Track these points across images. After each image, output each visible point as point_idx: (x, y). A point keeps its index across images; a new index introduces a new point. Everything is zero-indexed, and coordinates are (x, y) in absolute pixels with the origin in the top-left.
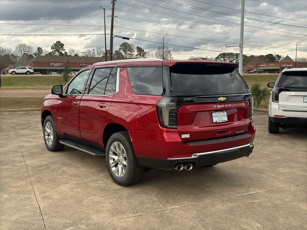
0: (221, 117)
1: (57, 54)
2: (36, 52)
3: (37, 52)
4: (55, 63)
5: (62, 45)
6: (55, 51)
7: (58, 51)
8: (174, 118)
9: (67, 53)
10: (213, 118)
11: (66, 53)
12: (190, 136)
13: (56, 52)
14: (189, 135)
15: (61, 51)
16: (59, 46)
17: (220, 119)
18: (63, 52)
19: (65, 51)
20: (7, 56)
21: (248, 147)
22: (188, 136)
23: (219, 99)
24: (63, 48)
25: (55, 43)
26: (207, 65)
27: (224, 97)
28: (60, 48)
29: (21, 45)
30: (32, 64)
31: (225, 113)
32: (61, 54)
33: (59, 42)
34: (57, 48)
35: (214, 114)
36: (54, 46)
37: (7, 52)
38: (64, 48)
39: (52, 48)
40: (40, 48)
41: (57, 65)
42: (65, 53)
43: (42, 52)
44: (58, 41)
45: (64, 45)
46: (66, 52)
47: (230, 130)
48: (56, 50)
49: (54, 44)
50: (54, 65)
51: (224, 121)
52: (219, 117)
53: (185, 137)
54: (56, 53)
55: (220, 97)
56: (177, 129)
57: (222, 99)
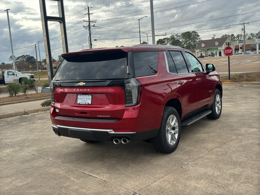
0: (85, 100)
10: (78, 100)
12: (59, 111)
17: (84, 101)
21: (107, 132)
23: (79, 84)
27: (84, 82)
31: (90, 97)
35: (79, 97)
51: (86, 104)
52: (83, 100)
53: (57, 112)
55: (80, 82)
56: (54, 104)
57: (82, 84)
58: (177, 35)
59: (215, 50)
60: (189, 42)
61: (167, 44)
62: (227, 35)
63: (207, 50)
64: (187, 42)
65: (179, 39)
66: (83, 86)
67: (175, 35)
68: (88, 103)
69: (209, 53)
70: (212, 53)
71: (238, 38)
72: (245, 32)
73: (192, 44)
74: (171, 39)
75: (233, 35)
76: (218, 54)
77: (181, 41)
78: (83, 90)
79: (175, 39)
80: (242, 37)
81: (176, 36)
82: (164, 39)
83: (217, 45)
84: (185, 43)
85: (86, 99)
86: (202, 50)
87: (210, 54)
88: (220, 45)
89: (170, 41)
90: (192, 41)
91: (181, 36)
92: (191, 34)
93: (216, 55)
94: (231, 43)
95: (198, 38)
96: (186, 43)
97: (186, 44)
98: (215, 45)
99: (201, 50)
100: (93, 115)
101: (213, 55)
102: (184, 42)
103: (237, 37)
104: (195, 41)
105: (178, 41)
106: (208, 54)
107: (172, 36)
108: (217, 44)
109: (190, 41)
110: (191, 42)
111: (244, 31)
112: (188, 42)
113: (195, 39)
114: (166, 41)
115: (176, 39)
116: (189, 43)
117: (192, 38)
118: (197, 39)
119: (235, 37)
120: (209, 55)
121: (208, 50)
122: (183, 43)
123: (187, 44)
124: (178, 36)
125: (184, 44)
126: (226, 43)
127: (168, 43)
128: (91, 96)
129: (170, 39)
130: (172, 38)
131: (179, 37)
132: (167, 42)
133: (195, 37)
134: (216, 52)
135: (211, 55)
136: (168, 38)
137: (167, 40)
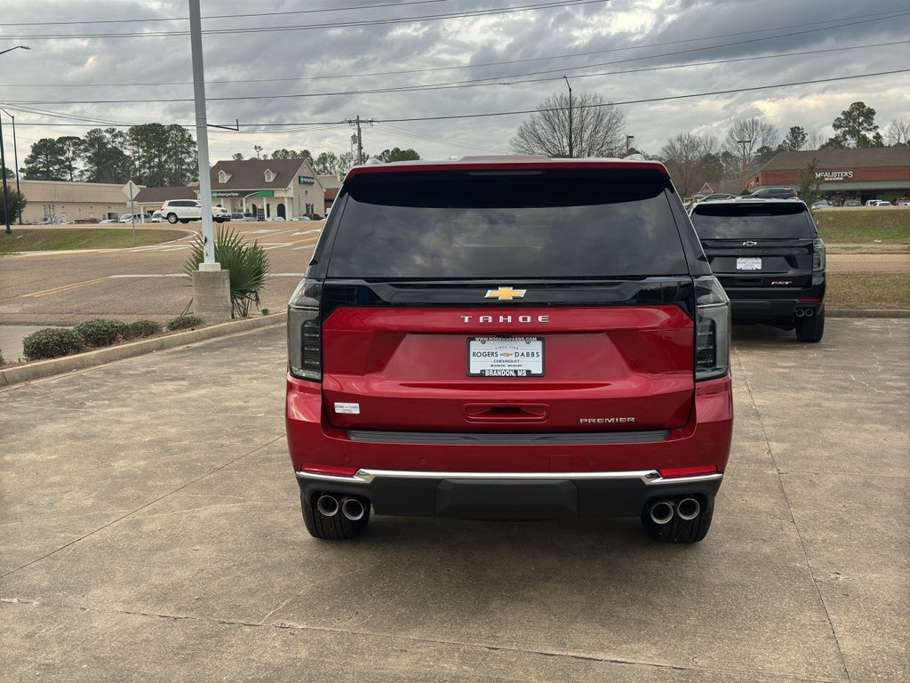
0: (513, 358)
1: (851, 142)
2: (784, 141)
3: (787, 141)
4: (830, 171)
5: (869, 114)
6: (844, 134)
7: (854, 133)
8: (316, 347)
9: (880, 137)
10: (472, 359)
11: (878, 137)
12: (361, 408)
13: (848, 137)
14: (357, 405)
15: (863, 133)
16: (860, 115)
17: (507, 364)
18: (870, 135)
19: (879, 130)
20: (709, 159)
21: (638, 480)
22: (352, 408)
23: (490, 293)
24: (871, 124)
25: (847, 109)
26: (472, 174)
27: (516, 287)
28: (861, 124)
29: (745, 124)
30: (760, 179)
31: (536, 346)
32: (863, 141)
33: (860, 105)
34: (851, 124)
35: (475, 346)
36: (843, 117)
37: (702, 149)
38: (875, 123)
39: (836, 126)
40: (798, 128)
41: (835, 176)
42: (874, 137)
43: (803, 139)
44: (858, 103)
45: (874, 113)
46: (878, 134)
47: (545, 408)
48: (849, 132)
49: (844, 113)
50: (826, 179)
51: (520, 374)
52: (499, 358)
53: (347, 412)
54: (846, 140)
55: (495, 287)
56: (321, 381)
57: (505, 294)
58: (114, 130)
59: (265, 199)
60: (160, 162)
61: (73, 159)
62: (289, 150)
63: (237, 194)
64: (151, 159)
65: (122, 147)
66: (517, 301)
67: (107, 131)
68: (528, 371)
69: (246, 206)
70: (254, 206)
71: (322, 166)
72: (360, 148)
73: (170, 169)
74: (92, 145)
75: (306, 153)
76: (274, 211)
77: (127, 153)
78: (515, 319)
79: (106, 144)
80: (336, 161)
81: (108, 136)
82: (62, 140)
83: (272, 180)
84: (144, 162)
85: (517, 354)
86: (222, 192)
87: (248, 210)
88: (282, 182)
89: (86, 150)
90: (170, 157)
91: (128, 138)
92: (164, 132)
93: (268, 216)
94: (313, 178)
95: (192, 149)
96: (148, 165)
97: (149, 168)
98: (263, 183)
99: (218, 192)
100: (563, 418)
101: (257, 214)
102: (139, 158)
103: (320, 159)
104: (182, 162)
105: (117, 153)
106: (240, 208)
107: (95, 131)
108: (270, 177)
109: (164, 158)
110: (166, 161)
111: (360, 144)
112: (156, 160)
113: (182, 153)
114: (72, 149)
115: (110, 146)
116: (160, 165)
117: (171, 149)
118: (188, 153)
119: (312, 160)
120: (245, 211)
121: (242, 194)
122: (137, 163)
123: (153, 167)
124: (115, 136)
125: (142, 166)
126: (299, 178)
127: (79, 156)
128: (540, 342)
129: (84, 141)
130: (95, 140)
131: (119, 140)
132: (74, 153)
133: (182, 147)
134: (268, 206)
135: (251, 212)
136: (78, 139)
137: (75, 144)
